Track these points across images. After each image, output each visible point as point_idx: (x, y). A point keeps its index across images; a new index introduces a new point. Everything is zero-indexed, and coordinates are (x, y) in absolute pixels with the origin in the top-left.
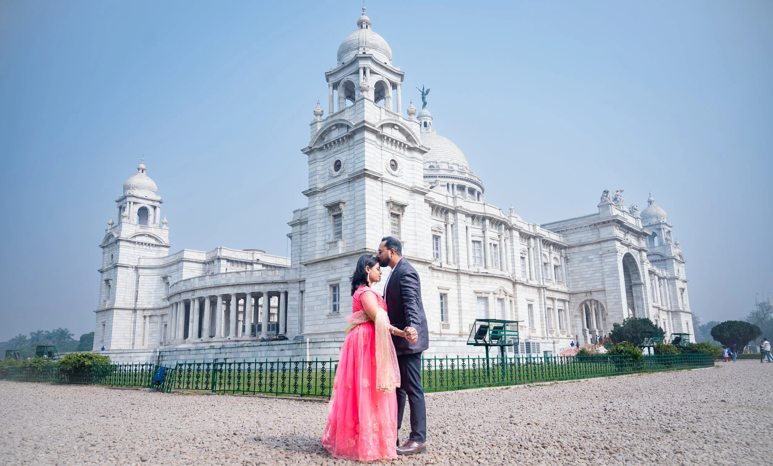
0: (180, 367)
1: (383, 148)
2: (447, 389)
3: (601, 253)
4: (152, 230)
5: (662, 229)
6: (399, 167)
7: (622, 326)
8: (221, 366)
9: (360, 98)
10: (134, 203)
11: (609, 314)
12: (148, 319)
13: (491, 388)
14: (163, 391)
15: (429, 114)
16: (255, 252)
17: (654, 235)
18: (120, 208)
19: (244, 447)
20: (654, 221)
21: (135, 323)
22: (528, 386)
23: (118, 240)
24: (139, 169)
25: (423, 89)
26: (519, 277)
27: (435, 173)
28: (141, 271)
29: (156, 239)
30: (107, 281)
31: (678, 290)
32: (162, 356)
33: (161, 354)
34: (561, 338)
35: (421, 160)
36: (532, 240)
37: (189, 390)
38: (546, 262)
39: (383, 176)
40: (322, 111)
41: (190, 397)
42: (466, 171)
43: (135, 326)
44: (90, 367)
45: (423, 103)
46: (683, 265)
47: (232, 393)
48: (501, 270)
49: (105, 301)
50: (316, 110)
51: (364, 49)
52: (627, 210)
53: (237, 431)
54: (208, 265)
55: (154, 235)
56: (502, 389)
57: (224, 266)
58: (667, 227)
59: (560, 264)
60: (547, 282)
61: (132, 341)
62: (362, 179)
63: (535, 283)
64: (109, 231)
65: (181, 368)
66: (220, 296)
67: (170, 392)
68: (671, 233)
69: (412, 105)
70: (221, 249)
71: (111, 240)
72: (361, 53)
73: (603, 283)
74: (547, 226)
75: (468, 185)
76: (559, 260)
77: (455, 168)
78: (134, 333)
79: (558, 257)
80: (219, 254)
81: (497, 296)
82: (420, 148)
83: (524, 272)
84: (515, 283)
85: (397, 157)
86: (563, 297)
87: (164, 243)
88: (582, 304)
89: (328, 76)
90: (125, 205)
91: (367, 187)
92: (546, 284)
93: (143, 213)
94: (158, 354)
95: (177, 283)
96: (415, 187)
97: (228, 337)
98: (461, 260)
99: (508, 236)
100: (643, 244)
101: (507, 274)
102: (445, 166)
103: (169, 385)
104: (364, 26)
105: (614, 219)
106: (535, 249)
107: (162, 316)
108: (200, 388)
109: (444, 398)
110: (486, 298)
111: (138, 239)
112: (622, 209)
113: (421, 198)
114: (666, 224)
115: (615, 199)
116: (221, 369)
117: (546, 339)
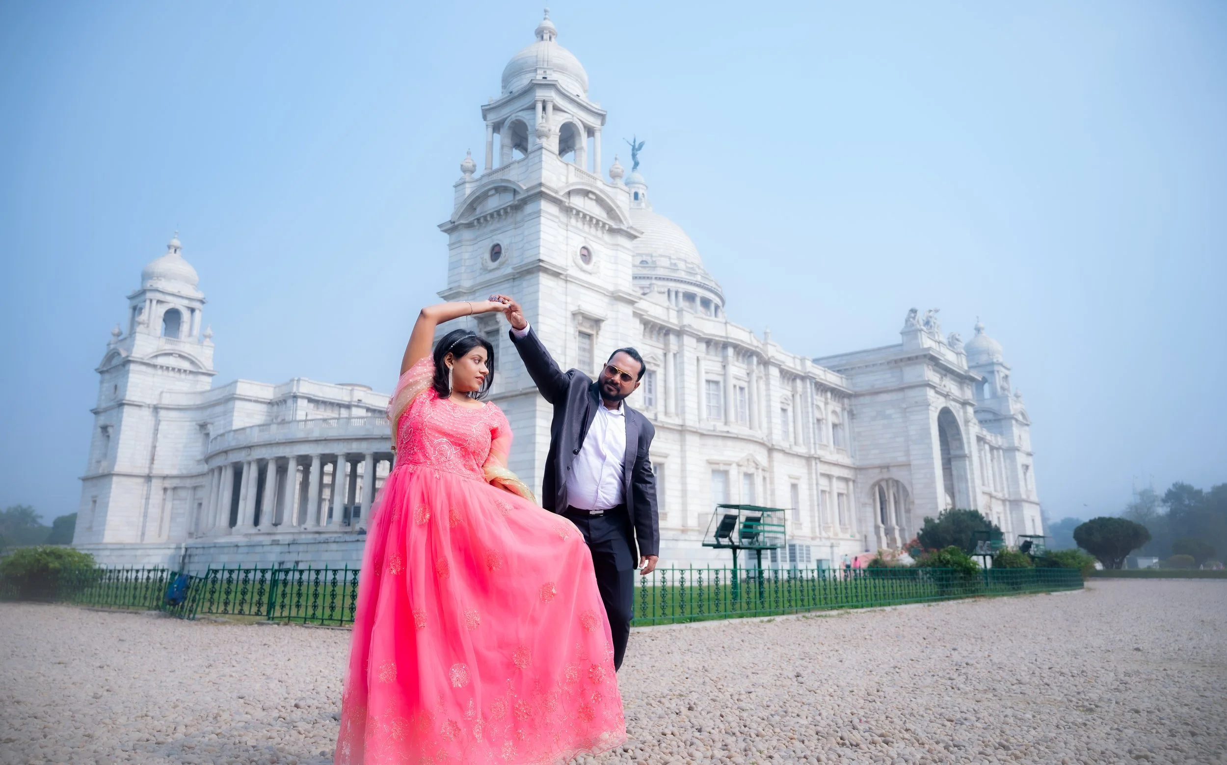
0: (213, 575)
1: (569, 228)
2: (673, 621)
3: (904, 406)
4: (186, 347)
5: (996, 373)
6: (594, 259)
7: (937, 521)
8: (286, 575)
9: (536, 147)
10: (159, 302)
11: (917, 502)
12: (169, 493)
13: (745, 620)
14: (181, 617)
15: (643, 181)
16: (356, 388)
17: (985, 380)
18: (135, 308)
19: (311, 735)
20: (984, 359)
21: (148, 498)
22: (804, 617)
23: (127, 362)
24: (169, 247)
25: (635, 142)
26: (778, 439)
27: (649, 272)
28: (162, 413)
29: (192, 362)
30: (104, 428)
31: (1019, 467)
32: (190, 556)
33: (188, 553)
34: (841, 539)
35: (628, 249)
36: (799, 382)
37: (227, 616)
38: (820, 417)
39: (568, 272)
40: (474, 166)
41: (228, 628)
42: (698, 270)
43: (147, 504)
44: (57, 571)
45: (632, 163)
46: (1027, 428)
47: (303, 622)
48: (751, 428)
49: (99, 462)
50: (465, 164)
51: (545, 72)
52: (945, 341)
53: (303, 699)
54: (276, 407)
55: (189, 354)
56: (762, 622)
57: (303, 410)
58: (1003, 370)
59: (841, 422)
60: (820, 449)
61: (140, 529)
62: (534, 275)
63: (802, 450)
64: (112, 347)
65: (215, 577)
66: (293, 458)
67: (193, 619)
68: (1009, 378)
69: (617, 162)
70: (298, 380)
71: (115, 362)
72: (539, 77)
73: (907, 453)
74: (821, 362)
75: (700, 292)
76: (840, 414)
77: (682, 265)
78: (145, 516)
79: (838, 410)
80: (295, 390)
81: (744, 469)
82: (629, 230)
83: (786, 432)
84: (771, 450)
85: (591, 243)
86: (845, 473)
87: (205, 367)
88: (874, 485)
89: (486, 111)
90: (143, 304)
91: (541, 287)
92: (820, 453)
93: (172, 318)
94: (183, 552)
95: (222, 435)
96: (620, 291)
97: (303, 526)
98: (687, 410)
99: (762, 374)
100: (969, 393)
101: (760, 434)
102: (665, 262)
103: (192, 606)
104: (546, 36)
105: (926, 353)
106: (804, 396)
107: (195, 488)
108: (247, 613)
109: (668, 637)
110: (726, 473)
111: (161, 361)
112: (937, 338)
113: (627, 310)
114: (1001, 364)
115: (927, 323)
116: (285, 579)
117: (818, 540)
